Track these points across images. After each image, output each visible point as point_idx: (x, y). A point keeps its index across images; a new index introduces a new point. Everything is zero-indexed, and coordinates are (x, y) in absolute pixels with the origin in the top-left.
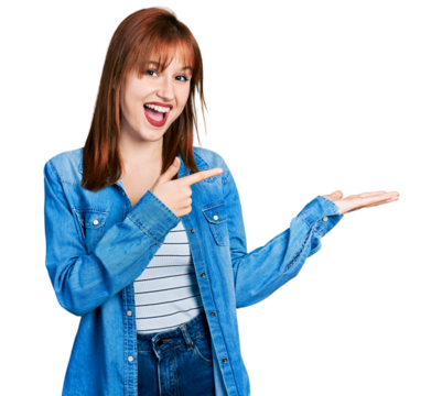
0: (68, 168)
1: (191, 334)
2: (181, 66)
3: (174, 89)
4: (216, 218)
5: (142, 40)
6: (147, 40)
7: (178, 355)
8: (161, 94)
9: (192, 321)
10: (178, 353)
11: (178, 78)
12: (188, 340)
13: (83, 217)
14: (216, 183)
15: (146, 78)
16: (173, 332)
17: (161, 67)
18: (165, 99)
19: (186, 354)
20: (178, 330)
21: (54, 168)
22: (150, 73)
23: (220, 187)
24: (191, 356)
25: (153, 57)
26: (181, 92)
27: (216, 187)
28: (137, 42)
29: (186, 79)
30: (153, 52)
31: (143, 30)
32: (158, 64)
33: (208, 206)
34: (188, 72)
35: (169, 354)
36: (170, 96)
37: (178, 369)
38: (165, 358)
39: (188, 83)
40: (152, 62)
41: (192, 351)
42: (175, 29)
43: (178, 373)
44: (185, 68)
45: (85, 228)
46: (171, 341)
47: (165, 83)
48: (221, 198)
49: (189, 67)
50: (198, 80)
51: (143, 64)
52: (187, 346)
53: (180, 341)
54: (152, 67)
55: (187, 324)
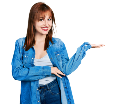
0: (21, 42)
1: (49, 86)
2: (49, 17)
3: (48, 23)
4: (58, 55)
5: (38, 12)
6: (39, 12)
7: (45, 92)
8: (45, 25)
9: (50, 83)
10: (45, 91)
11: (48, 20)
12: (48, 88)
13: (23, 55)
14: (59, 46)
15: (40, 22)
16: (44, 86)
17: (44, 18)
18: (46, 26)
19: (47, 91)
20: (46, 85)
21: (18, 42)
22: (41, 20)
23: (60, 47)
24: (49, 92)
25: (41, 16)
26: (50, 23)
27: (59, 47)
28: (36, 13)
29: (50, 20)
30: (41, 15)
31: (37, 9)
32: (43, 18)
33: (56, 52)
34: (50, 18)
35: (43, 91)
36: (47, 25)
37: (45, 95)
38: (42, 92)
39: (51, 20)
40: (41, 17)
41: (49, 91)
42: (46, 7)
43: (45, 96)
44: (50, 17)
45: (23, 58)
46: (44, 88)
47: (45, 22)
48: (60, 50)
49: (51, 17)
50: (53, 19)
51: (39, 18)
52: (48, 89)
53: (46, 88)
54: (41, 18)
55: (48, 84)
